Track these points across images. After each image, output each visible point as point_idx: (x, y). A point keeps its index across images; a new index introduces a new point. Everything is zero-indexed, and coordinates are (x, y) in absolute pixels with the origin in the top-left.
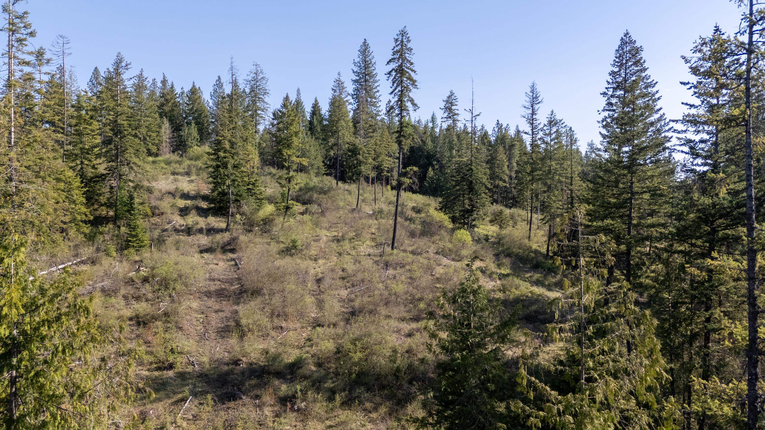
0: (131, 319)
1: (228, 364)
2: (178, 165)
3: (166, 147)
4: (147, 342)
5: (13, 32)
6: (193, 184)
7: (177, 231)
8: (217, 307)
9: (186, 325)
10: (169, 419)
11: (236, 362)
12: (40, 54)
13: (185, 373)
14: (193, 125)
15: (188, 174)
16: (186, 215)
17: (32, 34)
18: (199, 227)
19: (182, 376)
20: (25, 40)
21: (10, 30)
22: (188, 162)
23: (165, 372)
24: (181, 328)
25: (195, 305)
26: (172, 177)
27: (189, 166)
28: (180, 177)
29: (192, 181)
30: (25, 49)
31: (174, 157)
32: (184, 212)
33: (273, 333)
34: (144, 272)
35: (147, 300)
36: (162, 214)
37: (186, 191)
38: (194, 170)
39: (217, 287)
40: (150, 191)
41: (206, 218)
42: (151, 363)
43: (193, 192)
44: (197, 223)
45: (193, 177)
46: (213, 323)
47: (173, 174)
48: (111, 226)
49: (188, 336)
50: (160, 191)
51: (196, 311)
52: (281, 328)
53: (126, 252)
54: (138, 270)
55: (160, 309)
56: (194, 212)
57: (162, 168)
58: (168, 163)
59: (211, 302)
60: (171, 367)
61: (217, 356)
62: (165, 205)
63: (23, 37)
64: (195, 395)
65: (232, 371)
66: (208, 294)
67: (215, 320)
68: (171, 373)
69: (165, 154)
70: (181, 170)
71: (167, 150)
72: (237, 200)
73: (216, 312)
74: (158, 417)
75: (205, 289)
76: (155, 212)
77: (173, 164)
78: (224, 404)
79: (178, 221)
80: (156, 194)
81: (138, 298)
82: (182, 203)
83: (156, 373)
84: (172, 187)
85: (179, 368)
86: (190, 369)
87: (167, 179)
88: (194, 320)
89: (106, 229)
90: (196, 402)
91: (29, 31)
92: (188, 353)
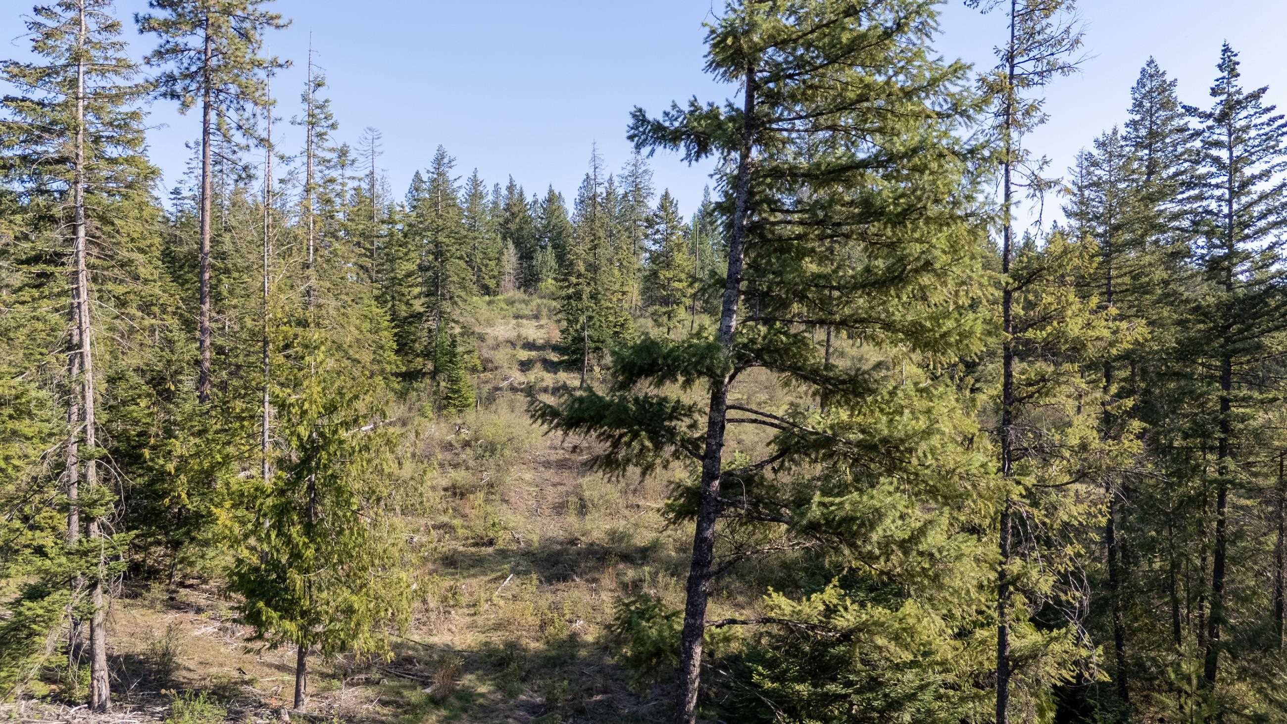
0: (446, 489)
1: (561, 544)
2: (523, 306)
3: (508, 281)
4: (464, 516)
5: (313, 124)
6: (543, 331)
7: (513, 389)
8: (556, 479)
9: (513, 497)
10: (484, 596)
11: (573, 542)
12: (343, 153)
13: (508, 550)
14: (549, 248)
15: (537, 317)
16: (528, 370)
17: (333, 126)
18: (544, 384)
19: (503, 554)
20: (325, 134)
21: (310, 123)
22: (539, 301)
23: (483, 548)
24: (507, 502)
25: (528, 476)
26: (514, 322)
27: (539, 306)
28: (524, 321)
29: (541, 326)
30: (326, 145)
31: (520, 295)
32: (525, 366)
33: (627, 512)
34: (466, 434)
35: (467, 469)
36: (496, 368)
37: (531, 340)
38: (545, 312)
39: (558, 457)
40: (482, 338)
41: (556, 373)
42: (467, 538)
43: (541, 341)
44: (543, 380)
45: (542, 322)
46: (550, 498)
47: (517, 317)
48: (428, 381)
49: (515, 510)
50: (496, 338)
51: (530, 484)
52: (638, 506)
53: (445, 412)
54: (458, 433)
55: (482, 479)
56: (538, 365)
57: (502, 309)
58: (510, 303)
59: (550, 474)
60: (491, 543)
61: (550, 534)
62: (501, 356)
63: (323, 130)
64: (518, 574)
65: (566, 550)
66: (547, 465)
67: (552, 495)
68: (490, 550)
69: (507, 291)
70: (527, 312)
71: (511, 285)
72: (597, 349)
73: (554, 485)
74: (471, 594)
75: (543, 459)
76: (487, 365)
77: (517, 304)
78: (551, 584)
79: (518, 377)
80: (490, 342)
81: (456, 466)
82: (524, 355)
83: (473, 549)
84: (512, 334)
85: (500, 545)
86: (514, 547)
87: (507, 324)
88: (525, 493)
89: (423, 385)
90: (518, 582)
91: (330, 122)
92: (513, 528)
